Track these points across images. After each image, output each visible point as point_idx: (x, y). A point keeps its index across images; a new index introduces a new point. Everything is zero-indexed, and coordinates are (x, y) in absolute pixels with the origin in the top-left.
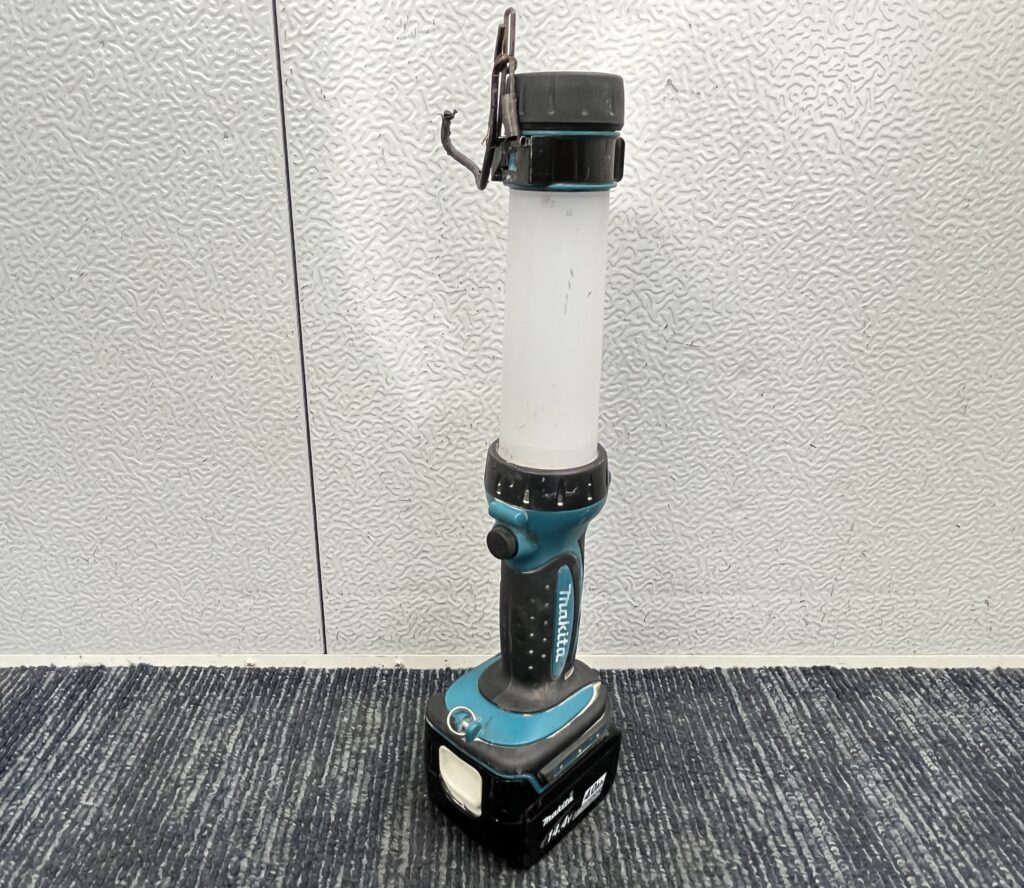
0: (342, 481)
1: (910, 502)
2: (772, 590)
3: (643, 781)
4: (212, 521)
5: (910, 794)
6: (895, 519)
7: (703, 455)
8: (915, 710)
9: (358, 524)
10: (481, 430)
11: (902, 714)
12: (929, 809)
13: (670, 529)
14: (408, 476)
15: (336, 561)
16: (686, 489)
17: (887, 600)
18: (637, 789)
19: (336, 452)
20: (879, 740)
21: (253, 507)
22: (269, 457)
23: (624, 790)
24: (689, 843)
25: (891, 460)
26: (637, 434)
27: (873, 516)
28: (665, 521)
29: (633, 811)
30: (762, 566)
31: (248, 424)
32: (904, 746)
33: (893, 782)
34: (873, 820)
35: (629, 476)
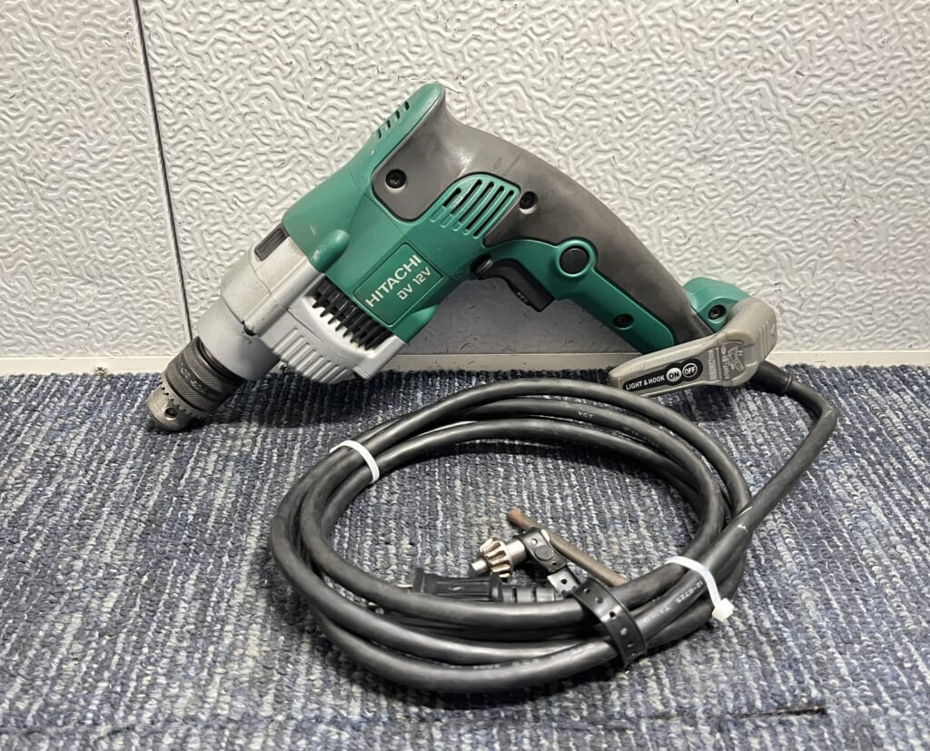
0: (195, 125)
1: (921, 151)
2: (740, 269)
3: (569, 479)
4: (32, 182)
5: (887, 488)
6: (898, 174)
7: (658, 87)
8: (904, 407)
9: (220, 184)
10: (371, 53)
11: (889, 412)
12: (909, 502)
13: (615, 190)
14: (278, 117)
15: (197, 235)
16: (637, 135)
17: (881, 282)
18: (559, 485)
19: (183, 84)
20: (857, 435)
21: (84, 162)
22: (96, 91)
23: (545, 488)
24: (618, 537)
25: (899, 92)
26: (573, 58)
27: (872, 170)
28: (610, 178)
29: (554, 508)
30: (730, 238)
31: (63, 44)
32: (885, 441)
33: (868, 476)
34: (839, 514)
35: (563, 117)
